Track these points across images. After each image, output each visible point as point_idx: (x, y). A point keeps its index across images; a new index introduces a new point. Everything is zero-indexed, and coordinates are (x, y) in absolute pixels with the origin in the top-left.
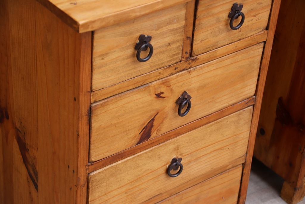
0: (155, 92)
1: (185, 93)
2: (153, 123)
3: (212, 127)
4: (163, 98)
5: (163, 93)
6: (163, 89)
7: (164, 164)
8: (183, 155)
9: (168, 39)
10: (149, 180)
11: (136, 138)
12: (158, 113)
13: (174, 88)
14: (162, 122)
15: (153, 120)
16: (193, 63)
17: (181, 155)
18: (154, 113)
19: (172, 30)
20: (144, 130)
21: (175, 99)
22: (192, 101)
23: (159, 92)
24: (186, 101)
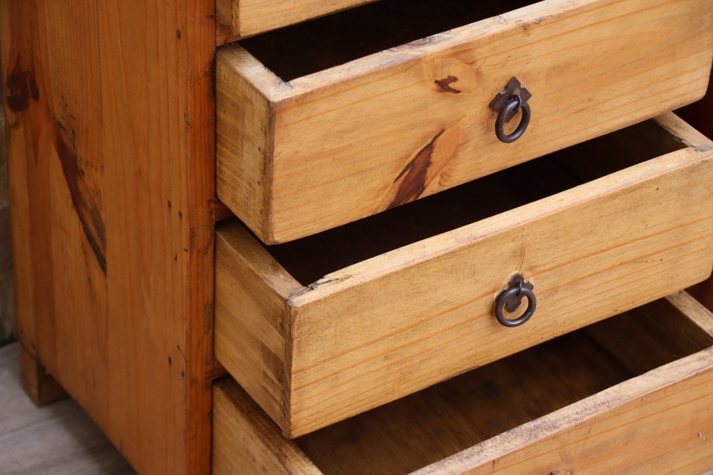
0: (435, 75)
1: (513, 82)
2: (429, 157)
3: (617, 201)
4: (457, 92)
5: (454, 79)
6: (455, 69)
7: (486, 290)
8: (538, 270)
10: (445, 330)
11: (386, 191)
12: (443, 131)
13: (484, 69)
14: (454, 156)
15: (430, 148)
17: (531, 269)
18: (433, 129)
20: (407, 172)
21: (488, 96)
22: (532, 104)
23: (445, 77)
24: (516, 103)
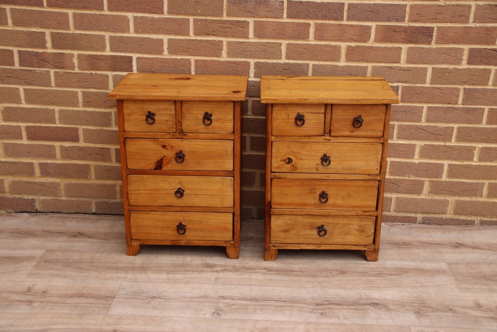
0: (162, 144)
4: (167, 149)
5: (166, 146)
9: (166, 118)
11: (153, 166)
12: (165, 157)
13: (173, 146)
14: (168, 163)
15: (162, 159)
16: (184, 136)
18: (162, 156)
19: (168, 114)
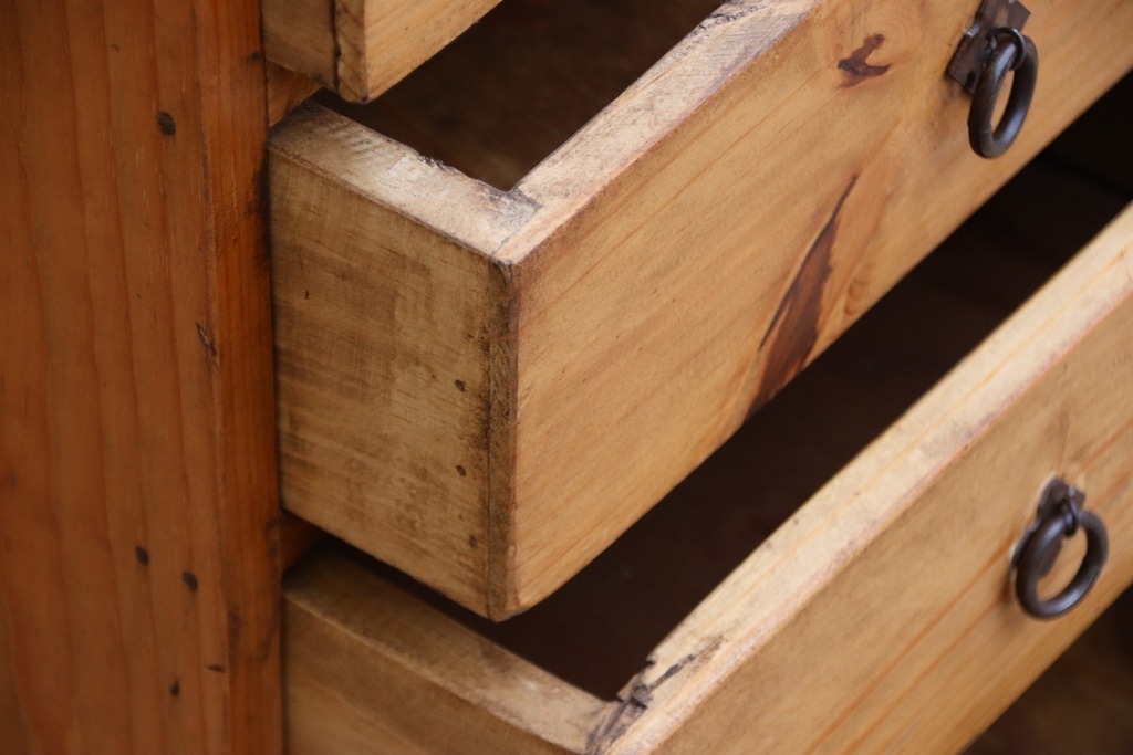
0: (839, 47)
2: (828, 255)
4: (881, 70)
5: (876, 41)
6: (878, 15)
11: (743, 380)
12: (854, 179)
14: (876, 228)
15: (829, 234)
18: (834, 184)
20: (784, 314)
22: (1030, 31)
23: (859, 44)
24: (1010, 50)
